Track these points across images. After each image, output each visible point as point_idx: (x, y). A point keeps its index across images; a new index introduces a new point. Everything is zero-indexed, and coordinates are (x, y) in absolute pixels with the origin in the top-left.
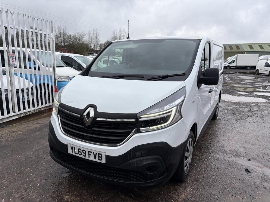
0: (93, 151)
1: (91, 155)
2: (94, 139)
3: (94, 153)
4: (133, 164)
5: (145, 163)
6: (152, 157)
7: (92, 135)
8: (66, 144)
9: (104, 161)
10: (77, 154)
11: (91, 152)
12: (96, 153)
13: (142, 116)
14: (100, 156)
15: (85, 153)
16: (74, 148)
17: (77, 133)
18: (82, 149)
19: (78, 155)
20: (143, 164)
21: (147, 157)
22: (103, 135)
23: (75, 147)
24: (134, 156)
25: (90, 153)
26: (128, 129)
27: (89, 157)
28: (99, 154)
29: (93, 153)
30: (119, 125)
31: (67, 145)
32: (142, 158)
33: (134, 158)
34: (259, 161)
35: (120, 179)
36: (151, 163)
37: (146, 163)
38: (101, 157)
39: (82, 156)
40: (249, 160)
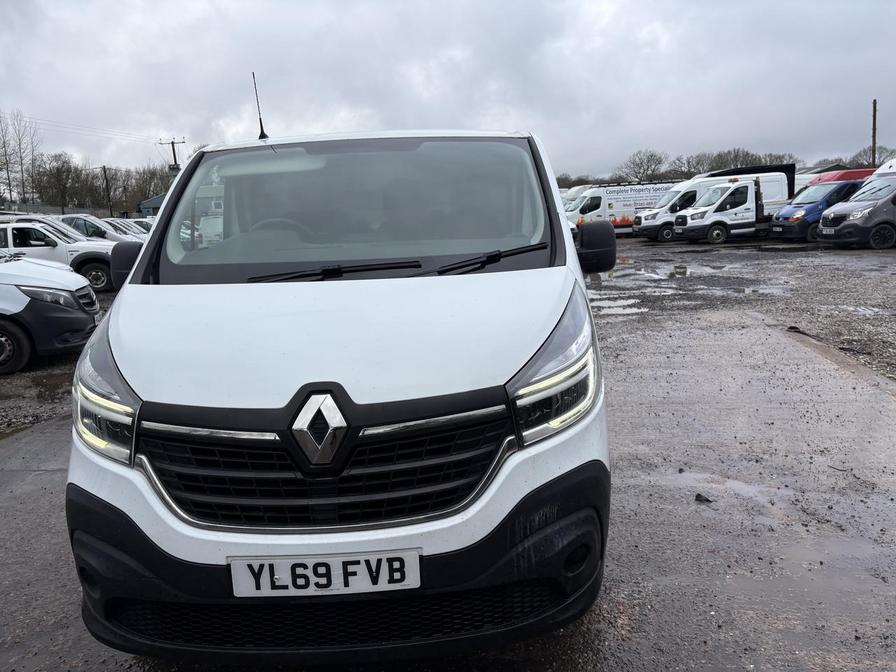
0: (362, 559)
1: (354, 574)
2: (358, 511)
3: (368, 562)
4: (523, 557)
5: (561, 543)
6: (573, 518)
7: (344, 500)
8: (225, 564)
9: (413, 580)
10: (286, 587)
11: (358, 563)
12: (379, 561)
13: (521, 392)
14: (396, 565)
15: (328, 575)
16: (266, 571)
17: (267, 509)
18: (310, 563)
19: (292, 592)
20: (557, 549)
21: (562, 523)
22: (395, 487)
23: (271, 567)
24: (526, 528)
25: (351, 568)
26: (487, 441)
27: (346, 584)
28: (390, 561)
29: (363, 564)
30: (452, 438)
31: (229, 566)
32: (549, 531)
33: (526, 537)
34: (704, 469)
35: (476, 628)
36: (578, 536)
37: (565, 542)
38: (401, 570)
39: (312, 591)
40: (681, 471)
